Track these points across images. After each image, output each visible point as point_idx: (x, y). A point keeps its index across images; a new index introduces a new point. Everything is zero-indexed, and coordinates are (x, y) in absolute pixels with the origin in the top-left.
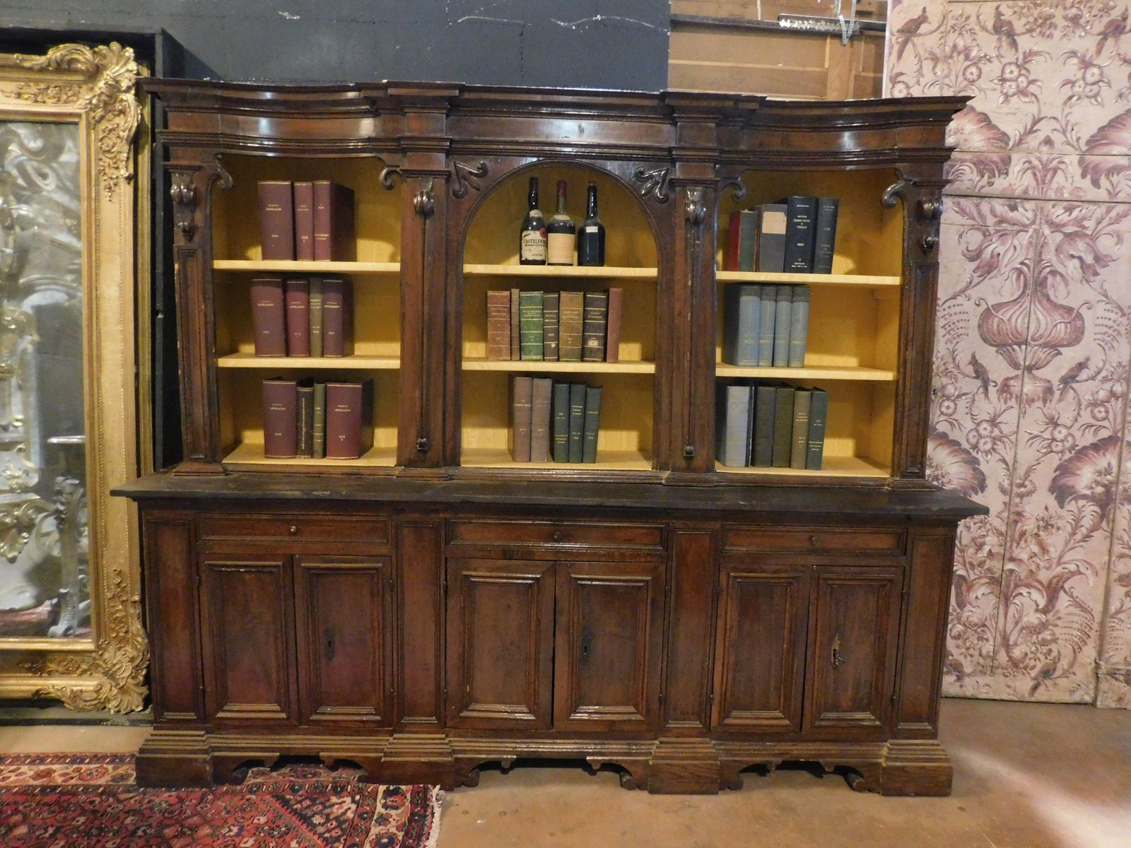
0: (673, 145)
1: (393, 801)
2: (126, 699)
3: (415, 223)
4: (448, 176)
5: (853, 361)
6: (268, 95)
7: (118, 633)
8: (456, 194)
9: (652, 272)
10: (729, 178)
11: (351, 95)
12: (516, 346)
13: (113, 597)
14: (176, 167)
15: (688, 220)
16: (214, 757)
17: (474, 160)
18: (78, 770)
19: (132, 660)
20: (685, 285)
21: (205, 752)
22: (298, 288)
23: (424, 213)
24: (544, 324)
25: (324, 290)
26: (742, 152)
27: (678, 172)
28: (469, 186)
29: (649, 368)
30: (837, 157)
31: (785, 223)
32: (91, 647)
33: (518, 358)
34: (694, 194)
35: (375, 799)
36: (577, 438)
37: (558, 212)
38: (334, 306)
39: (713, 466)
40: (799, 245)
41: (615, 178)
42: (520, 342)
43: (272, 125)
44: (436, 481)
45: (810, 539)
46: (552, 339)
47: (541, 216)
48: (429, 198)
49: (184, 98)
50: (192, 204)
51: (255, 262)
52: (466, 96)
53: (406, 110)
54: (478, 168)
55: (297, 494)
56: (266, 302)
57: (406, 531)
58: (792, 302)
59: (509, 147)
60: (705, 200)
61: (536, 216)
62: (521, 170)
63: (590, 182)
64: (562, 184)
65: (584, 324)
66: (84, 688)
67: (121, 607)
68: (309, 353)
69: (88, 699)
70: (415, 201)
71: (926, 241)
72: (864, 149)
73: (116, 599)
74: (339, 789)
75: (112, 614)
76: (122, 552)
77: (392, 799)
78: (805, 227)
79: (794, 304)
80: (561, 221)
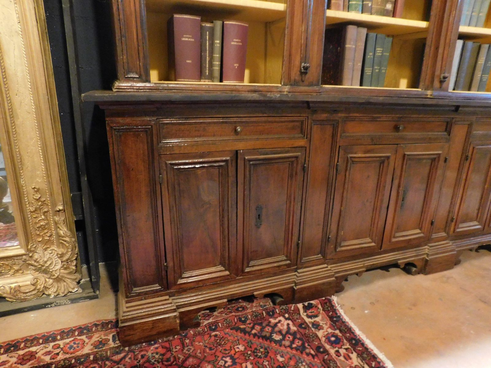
1: (311, 312)
2: (63, 284)
7: (43, 237)
12: (346, 3)
13: (36, 210)
16: (181, 313)
18: (58, 347)
19: (61, 256)
21: (174, 311)
32: (22, 251)
33: (348, 9)
35: (299, 314)
36: (377, 71)
42: (349, 2)
57: (315, 127)
66: (21, 284)
67: (43, 217)
69: (27, 291)
73: (38, 212)
74: (271, 313)
75: (36, 223)
76: (38, 173)
77: (310, 311)
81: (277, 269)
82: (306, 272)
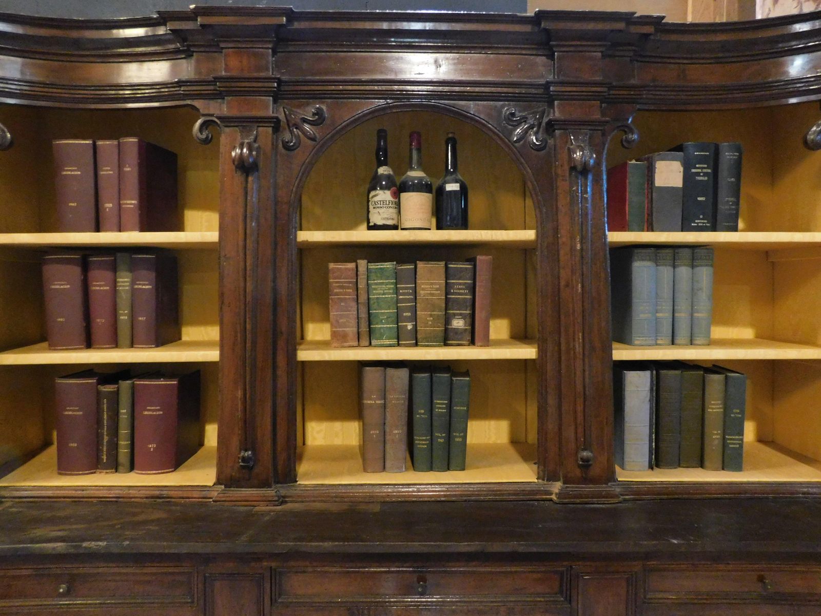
0: (550, 78)
3: (235, 181)
4: (275, 124)
8: (286, 146)
9: (529, 235)
10: (618, 119)
12: (364, 328)
15: (573, 167)
17: (308, 104)
20: (572, 248)
22: (102, 266)
23: (245, 168)
24: (398, 301)
25: (133, 267)
27: (557, 112)
28: (302, 137)
29: (528, 352)
31: (682, 174)
33: (367, 344)
34: (577, 139)
36: (442, 441)
37: (412, 169)
38: (146, 286)
40: (699, 199)
41: (480, 123)
42: (370, 324)
44: (262, 508)
46: (408, 320)
47: (391, 173)
48: (250, 149)
52: (296, 25)
53: (222, 45)
54: (314, 114)
55: (61, 547)
56: (61, 283)
57: (217, 584)
58: (693, 267)
59: (350, 88)
60: (594, 145)
61: (385, 173)
62: (365, 115)
63: (448, 134)
64: (415, 136)
65: (447, 300)
68: (115, 343)
70: (233, 154)
78: (706, 178)
79: (697, 269)
80: (416, 178)
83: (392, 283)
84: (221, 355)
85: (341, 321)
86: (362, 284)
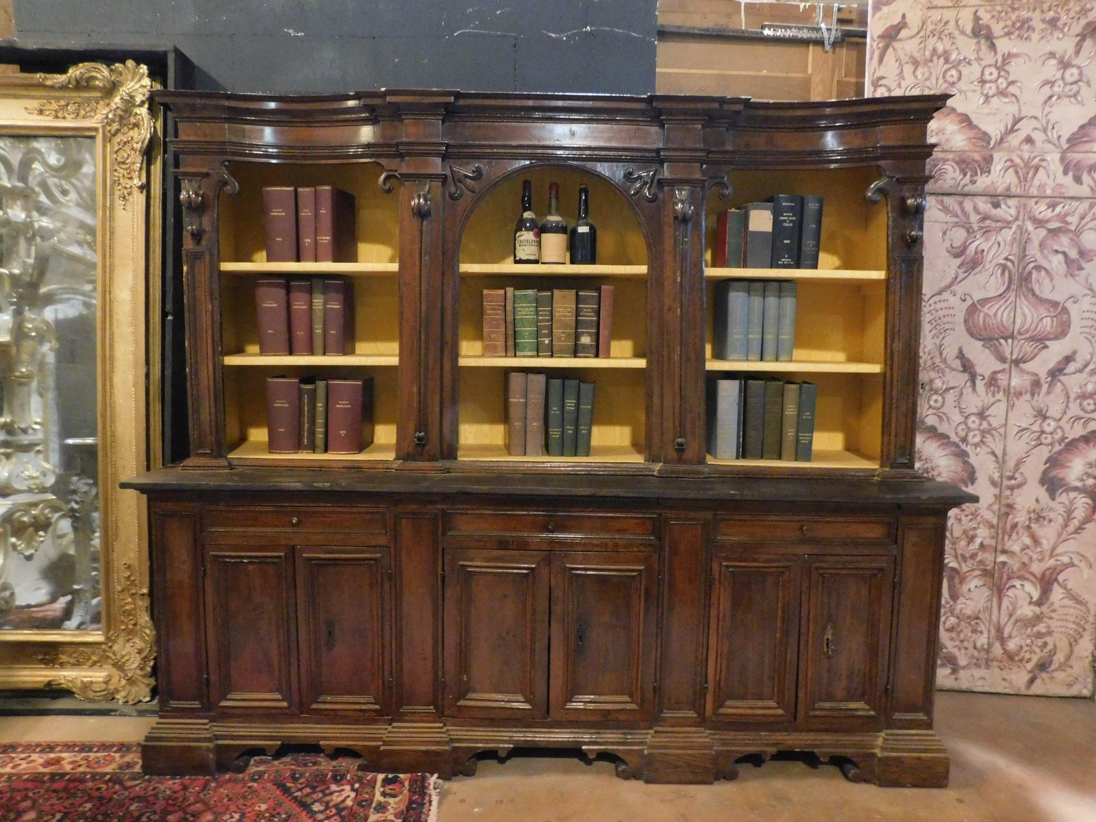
0: (661, 146)
1: (391, 789)
2: (134, 689)
3: (412, 224)
4: (444, 179)
5: (841, 356)
6: (272, 105)
7: (127, 625)
8: (452, 197)
9: (642, 269)
10: (715, 178)
11: (351, 103)
12: (510, 343)
13: (123, 591)
14: (186, 174)
15: (676, 218)
16: (218, 746)
17: (468, 163)
18: (86, 759)
19: (140, 652)
20: (675, 280)
21: (209, 740)
22: (301, 289)
23: (421, 214)
24: (538, 321)
25: (325, 291)
26: (727, 152)
27: (666, 172)
28: (464, 189)
29: (641, 363)
30: (821, 155)
31: (772, 221)
32: (101, 639)
33: (513, 355)
34: (681, 194)
35: (374, 787)
36: (571, 432)
37: (551, 214)
38: (335, 306)
39: (704, 458)
40: (785, 242)
41: (605, 179)
42: (515, 339)
43: (275, 133)
44: (433, 474)
45: (801, 528)
46: (545, 336)
47: (534, 217)
48: (426, 200)
49: (193, 108)
50: (200, 209)
51: (260, 264)
52: (462, 102)
53: (403, 117)
54: (473, 172)
55: (297, 485)
56: (270, 302)
57: (404, 521)
58: (779, 297)
59: (502, 151)
60: (692, 199)
61: (530, 217)
62: (514, 172)
63: (581, 185)
64: (554, 186)
65: (577, 322)
66: (93, 679)
67: (130, 600)
68: (311, 352)
69: (98, 690)
70: (413, 203)
71: (909, 235)
72: (846, 147)
73: (126, 592)
74: (339, 778)
75: (122, 606)
76: (131, 546)
77: (390, 787)
78: (791, 225)
79: (782, 299)
80: (553, 222)
81: (361, 714)
82: (404, 728)
83: (533, 307)
84: (401, 361)
85: (493, 336)
86: (509, 308)
